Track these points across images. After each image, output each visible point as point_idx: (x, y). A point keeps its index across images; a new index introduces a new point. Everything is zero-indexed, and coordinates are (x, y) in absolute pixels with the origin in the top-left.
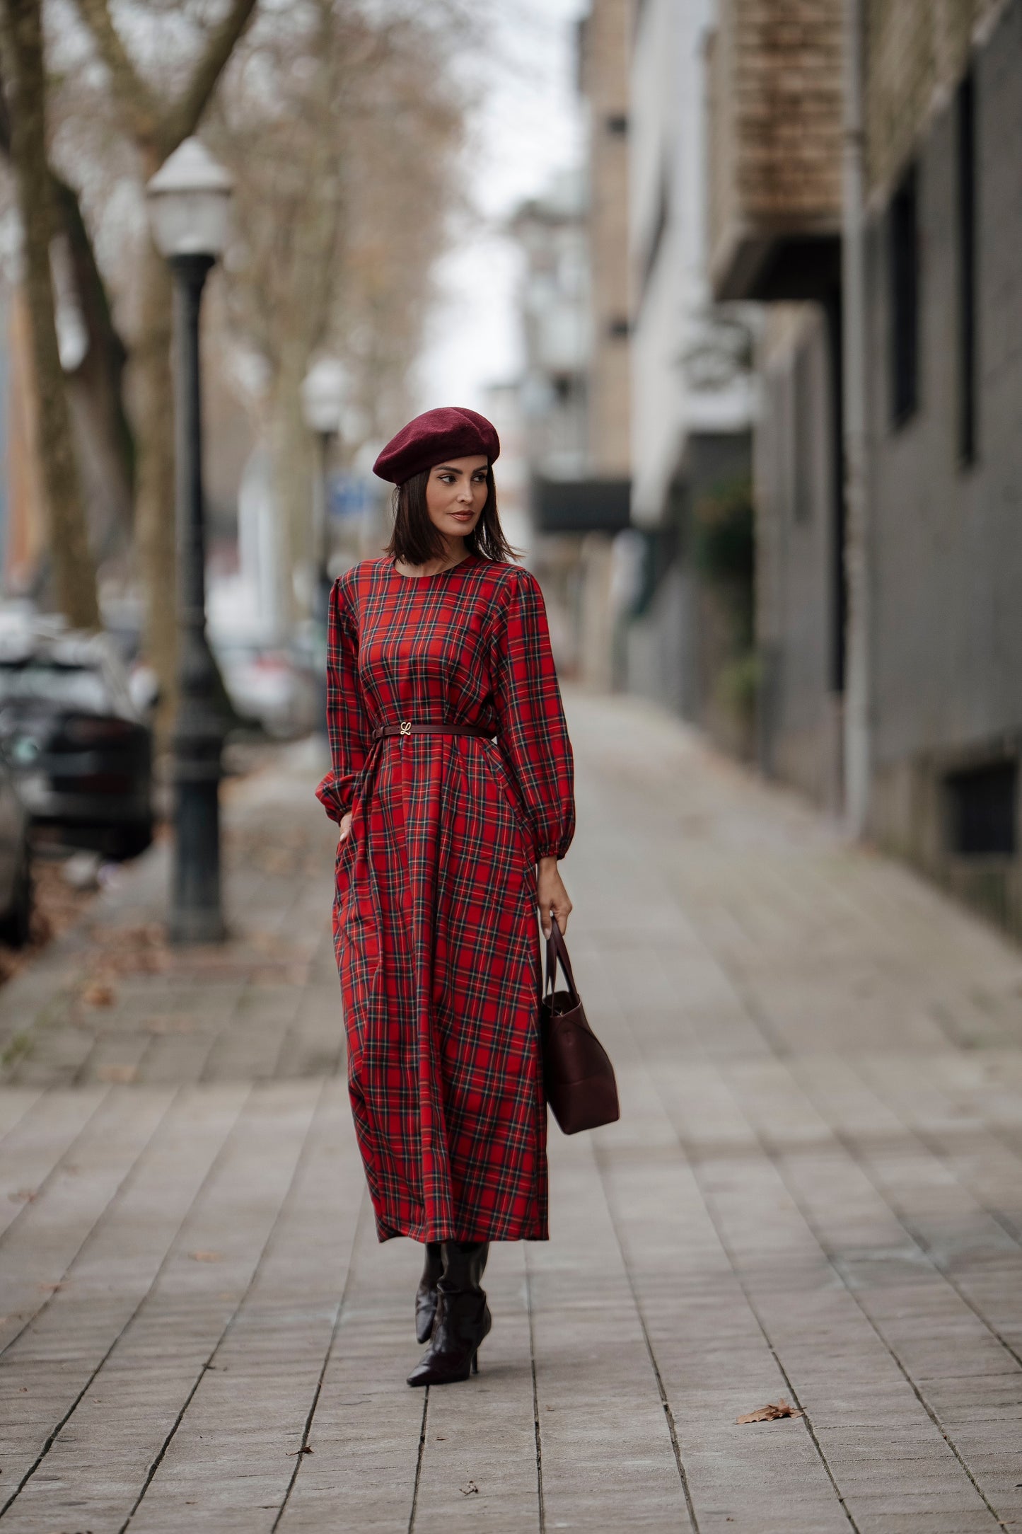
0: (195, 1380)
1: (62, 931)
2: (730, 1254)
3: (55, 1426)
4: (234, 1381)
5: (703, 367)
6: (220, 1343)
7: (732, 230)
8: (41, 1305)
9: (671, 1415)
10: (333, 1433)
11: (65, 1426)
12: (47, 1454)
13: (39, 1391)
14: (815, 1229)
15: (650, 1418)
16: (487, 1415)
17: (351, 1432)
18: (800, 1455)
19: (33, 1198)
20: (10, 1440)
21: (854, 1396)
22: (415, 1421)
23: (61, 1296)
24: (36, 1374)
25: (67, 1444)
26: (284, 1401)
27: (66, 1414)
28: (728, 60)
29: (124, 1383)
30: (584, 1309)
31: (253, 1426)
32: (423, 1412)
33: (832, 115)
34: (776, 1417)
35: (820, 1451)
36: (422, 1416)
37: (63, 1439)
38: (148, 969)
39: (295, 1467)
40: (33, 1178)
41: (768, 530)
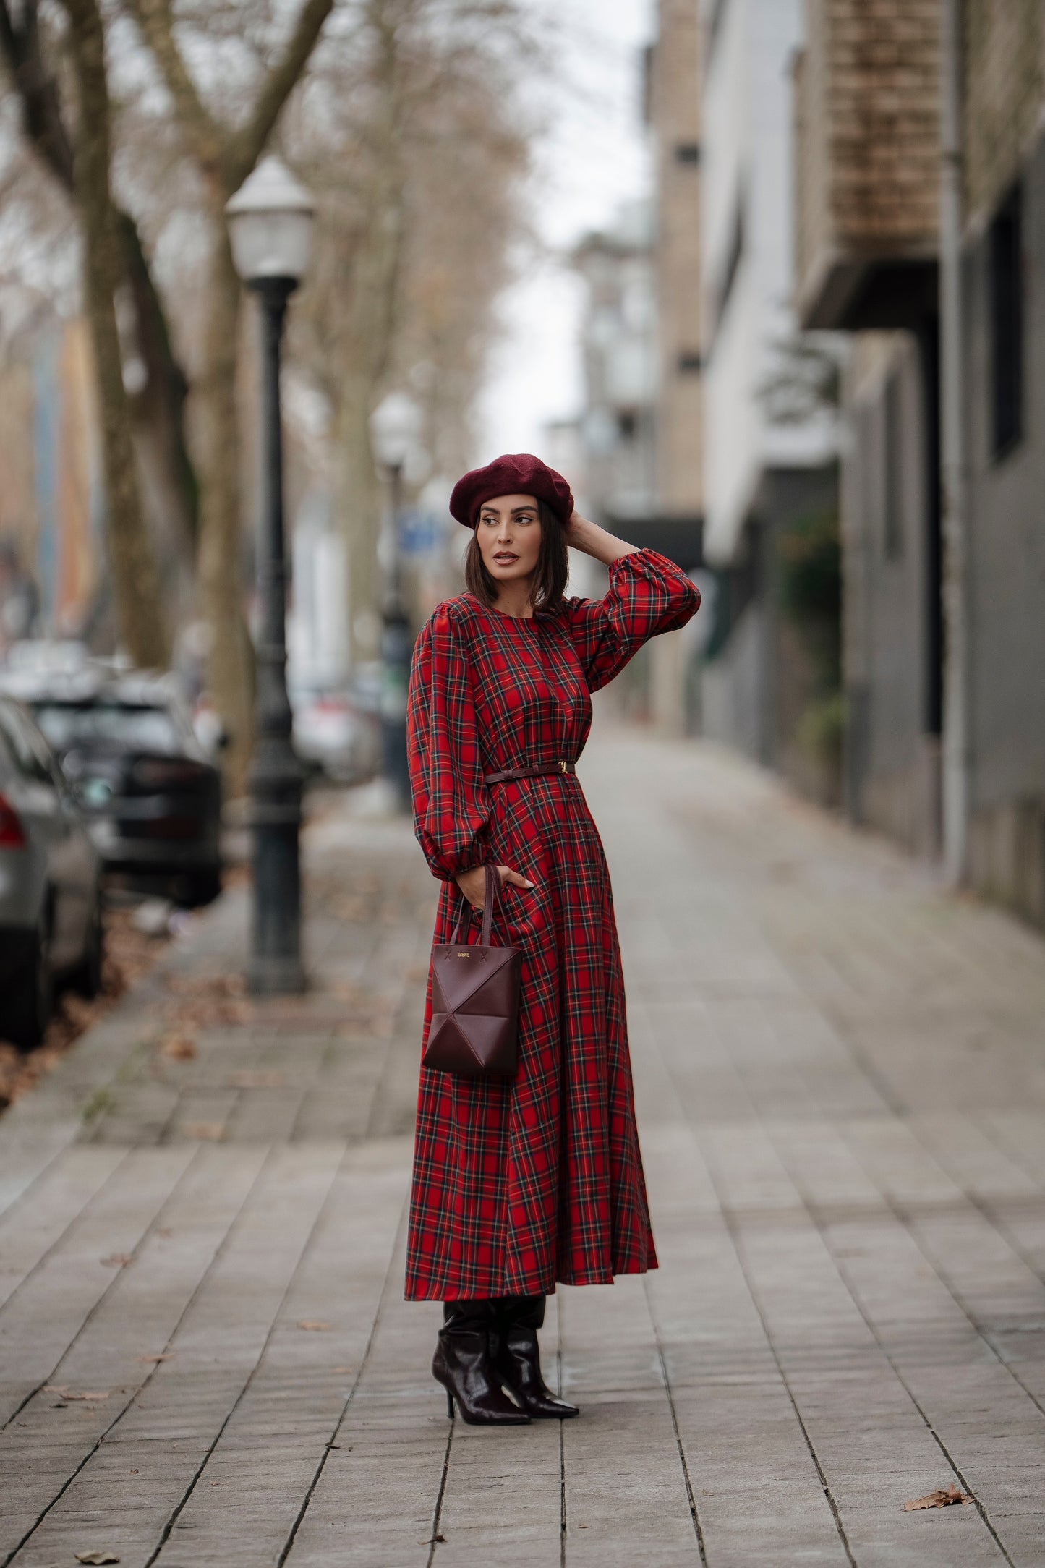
0: (320, 1461)
1: (136, 981)
2: (869, 1324)
3: (172, 1511)
4: (360, 1462)
5: (784, 400)
6: (341, 1420)
7: (822, 256)
8: (145, 1380)
9: (833, 1501)
10: (465, 1520)
11: (183, 1511)
12: (167, 1542)
13: (151, 1472)
14: (957, 1297)
15: (813, 1504)
16: (631, 1500)
17: (485, 1519)
18: (978, 1545)
19: (126, 1263)
20: (126, 1526)
21: (1026, 1481)
22: (553, 1507)
23: (164, 1368)
24: (147, 1453)
25: (185, 1531)
26: (410, 1485)
27: (182, 1498)
28: (818, 77)
29: (241, 1464)
30: (735, 1385)
31: (385, 1512)
32: (560, 1496)
33: (931, 137)
34: (947, 1504)
35: (998, 1541)
36: (560, 1500)
37: (182, 1525)
38: (228, 1020)
39: (428, 1557)
40: (125, 1242)
41: (853, 566)
